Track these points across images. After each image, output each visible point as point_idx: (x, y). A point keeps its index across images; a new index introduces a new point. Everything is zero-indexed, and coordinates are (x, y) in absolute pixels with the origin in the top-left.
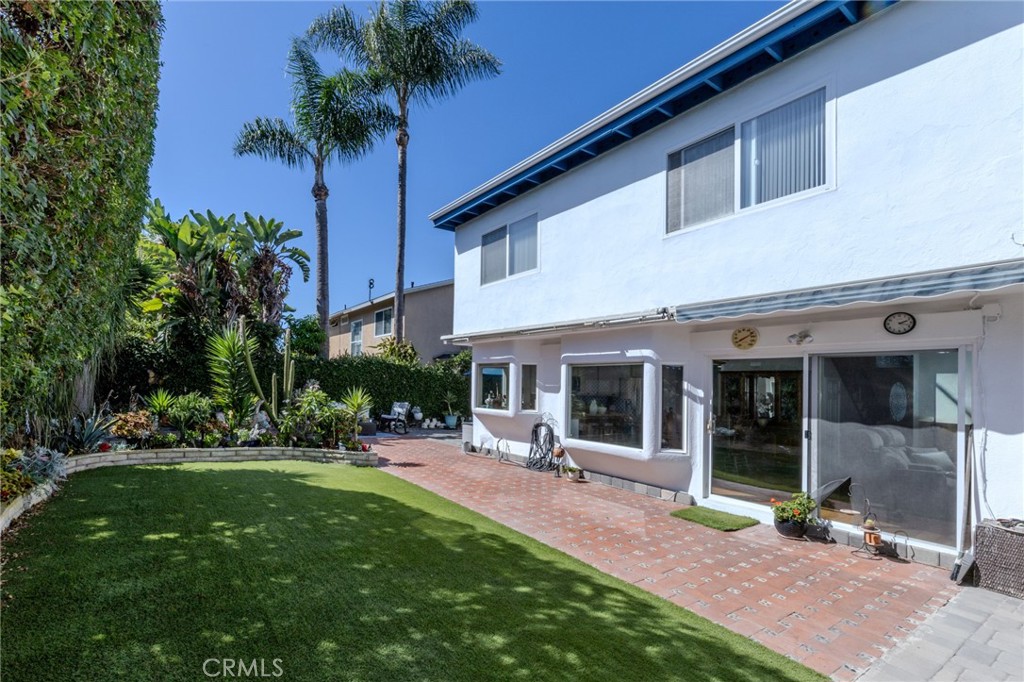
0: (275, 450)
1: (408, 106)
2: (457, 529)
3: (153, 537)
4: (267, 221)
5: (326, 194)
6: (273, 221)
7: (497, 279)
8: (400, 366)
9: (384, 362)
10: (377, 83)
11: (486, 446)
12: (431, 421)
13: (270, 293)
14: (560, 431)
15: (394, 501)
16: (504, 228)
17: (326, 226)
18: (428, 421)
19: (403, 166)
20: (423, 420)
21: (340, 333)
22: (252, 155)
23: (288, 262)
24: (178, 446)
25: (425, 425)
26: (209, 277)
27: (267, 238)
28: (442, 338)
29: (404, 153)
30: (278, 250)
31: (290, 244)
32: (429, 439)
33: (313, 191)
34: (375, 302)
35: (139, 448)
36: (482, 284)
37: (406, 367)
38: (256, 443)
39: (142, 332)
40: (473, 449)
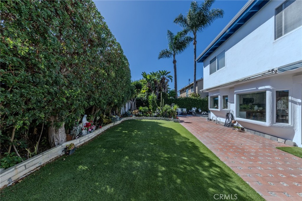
0: (159, 118)
1: (196, 34)
2: (184, 139)
3: (124, 132)
4: (163, 71)
5: (176, 62)
6: (165, 71)
7: (214, 72)
8: (195, 99)
9: (190, 98)
10: (186, 32)
11: (214, 119)
12: (204, 112)
13: (164, 86)
14: (235, 115)
15: (175, 130)
16: (216, 57)
17: (176, 69)
18: (203, 112)
19: (195, 49)
20: (202, 112)
21: (184, 92)
22: (161, 58)
23: (168, 79)
24: (143, 116)
25: (202, 113)
26: (153, 84)
27: (163, 75)
28: (200, 91)
29: (195, 46)
30: (166, 77)
31: (168, 75)
32: (201, 117)
33: (173, 62)
34: (190, 84)
35: (136, 116)
36: (210, 75)
37: (196, 99)
38: (156, 116)
39: (143, 96)
40: (211, 120)
